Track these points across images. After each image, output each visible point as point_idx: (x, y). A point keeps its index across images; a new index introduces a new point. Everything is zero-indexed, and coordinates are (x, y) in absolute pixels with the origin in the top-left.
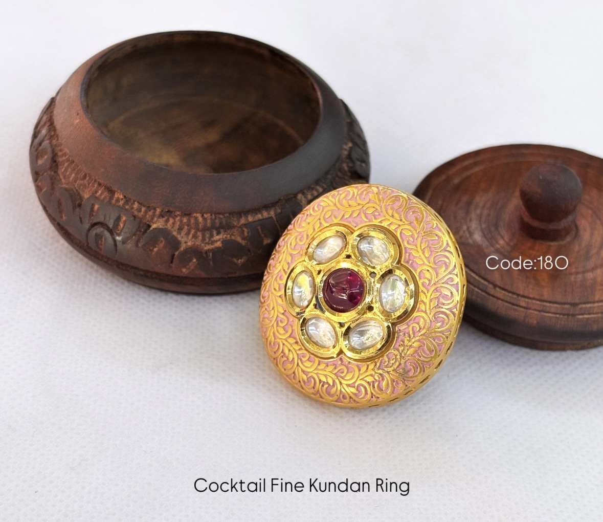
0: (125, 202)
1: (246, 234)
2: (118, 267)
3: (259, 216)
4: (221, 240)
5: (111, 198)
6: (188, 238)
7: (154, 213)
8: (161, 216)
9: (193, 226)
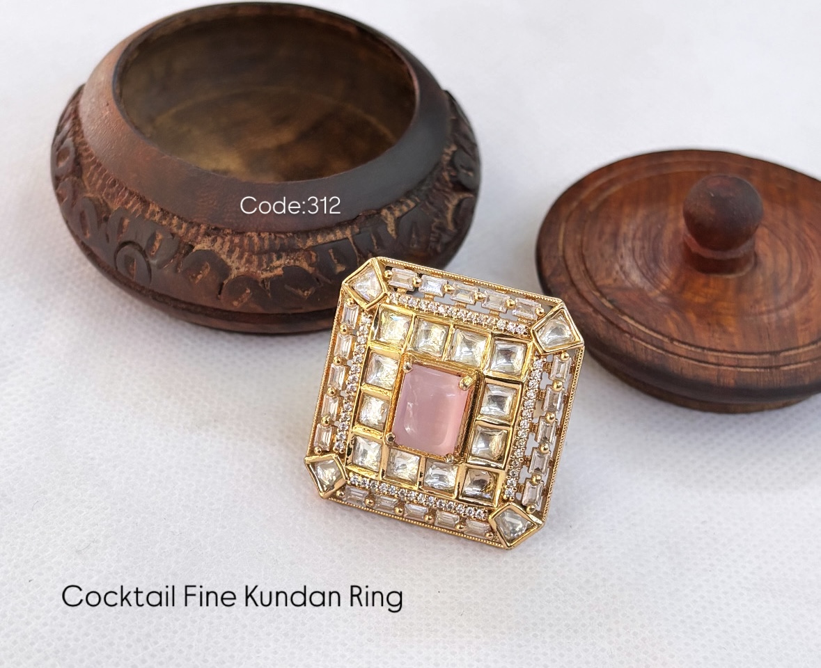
0: (161, 217)
1: (314, 259)
2: (155, 299)
3: (332, 237)
4: (283, 266)
5: (144, 211)
6: (240, 264)
7: (198, 230)
8: (207, 234)
9: (247, 248)
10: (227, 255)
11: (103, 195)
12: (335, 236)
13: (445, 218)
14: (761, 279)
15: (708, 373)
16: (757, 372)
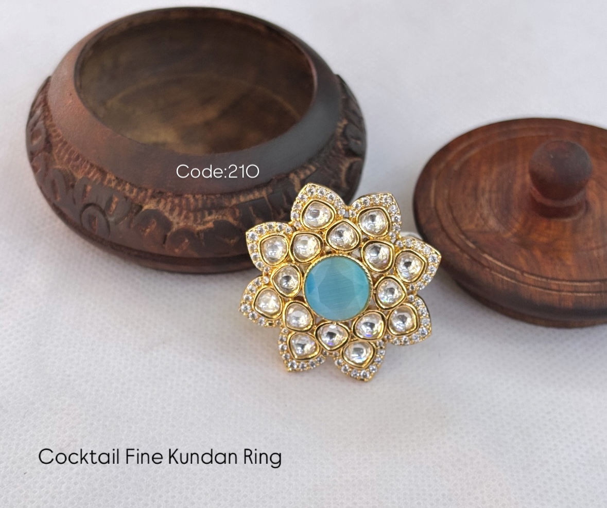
0: (116, 184)
1: (238, 214)
2: (112, 248)
3: (251, 197)
4: (213, 221)
5: (103, 179)
6: (179, 219)
7: (146, 194)
8: (153, 197)
9: (184, 207)
10: (169, 213)
11: (69, 167)
12: (254, 195)
13: (339, 178)
14: (591, 221)
15: (552, 297)
16: (590, 297)
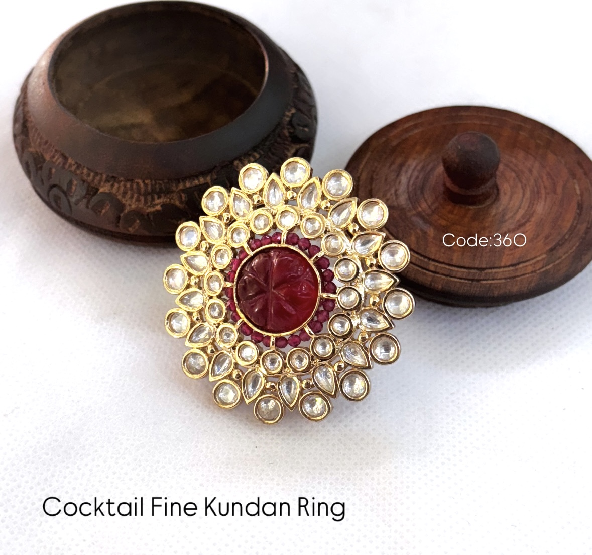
0: (76, 168)
1: (183, 198)
3: (196, 182)
4: (162, 204)
5: (64, 164)
6: (131, 202)
7: (101, 178)
8: (107, 181)
9: (135, 190)
10: (122, 196)
11: (41, 149)
12: (199, 181)
